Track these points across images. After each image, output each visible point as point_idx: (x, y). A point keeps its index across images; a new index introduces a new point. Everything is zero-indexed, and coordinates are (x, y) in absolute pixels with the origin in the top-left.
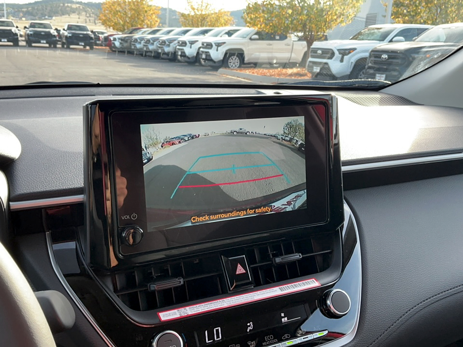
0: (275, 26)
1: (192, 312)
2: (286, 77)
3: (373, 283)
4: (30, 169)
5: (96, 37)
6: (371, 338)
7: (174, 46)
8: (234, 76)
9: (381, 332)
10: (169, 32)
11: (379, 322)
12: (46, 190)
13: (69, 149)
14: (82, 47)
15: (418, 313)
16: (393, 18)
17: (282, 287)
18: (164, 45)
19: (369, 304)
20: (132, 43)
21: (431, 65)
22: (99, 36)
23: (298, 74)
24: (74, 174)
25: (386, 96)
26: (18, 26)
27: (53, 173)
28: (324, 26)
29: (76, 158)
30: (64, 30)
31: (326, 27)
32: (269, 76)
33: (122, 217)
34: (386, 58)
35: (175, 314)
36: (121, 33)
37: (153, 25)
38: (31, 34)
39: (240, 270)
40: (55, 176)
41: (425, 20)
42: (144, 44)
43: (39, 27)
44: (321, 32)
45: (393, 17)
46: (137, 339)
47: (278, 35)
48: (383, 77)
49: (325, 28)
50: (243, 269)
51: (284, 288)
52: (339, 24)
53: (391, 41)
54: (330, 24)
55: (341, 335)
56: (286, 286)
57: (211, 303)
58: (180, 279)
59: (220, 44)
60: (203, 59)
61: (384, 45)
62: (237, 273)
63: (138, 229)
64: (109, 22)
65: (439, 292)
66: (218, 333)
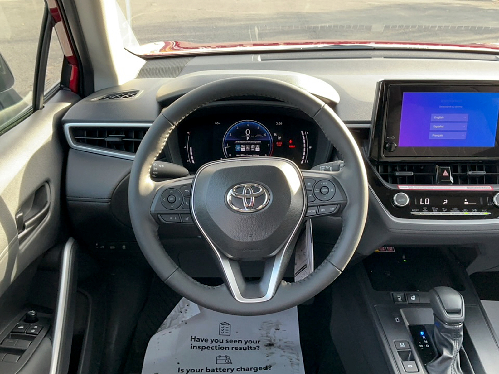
33: (387, 137)
50: (447, 174)
58: (412, 172)
62: (444, 175)
66: (427, 201)
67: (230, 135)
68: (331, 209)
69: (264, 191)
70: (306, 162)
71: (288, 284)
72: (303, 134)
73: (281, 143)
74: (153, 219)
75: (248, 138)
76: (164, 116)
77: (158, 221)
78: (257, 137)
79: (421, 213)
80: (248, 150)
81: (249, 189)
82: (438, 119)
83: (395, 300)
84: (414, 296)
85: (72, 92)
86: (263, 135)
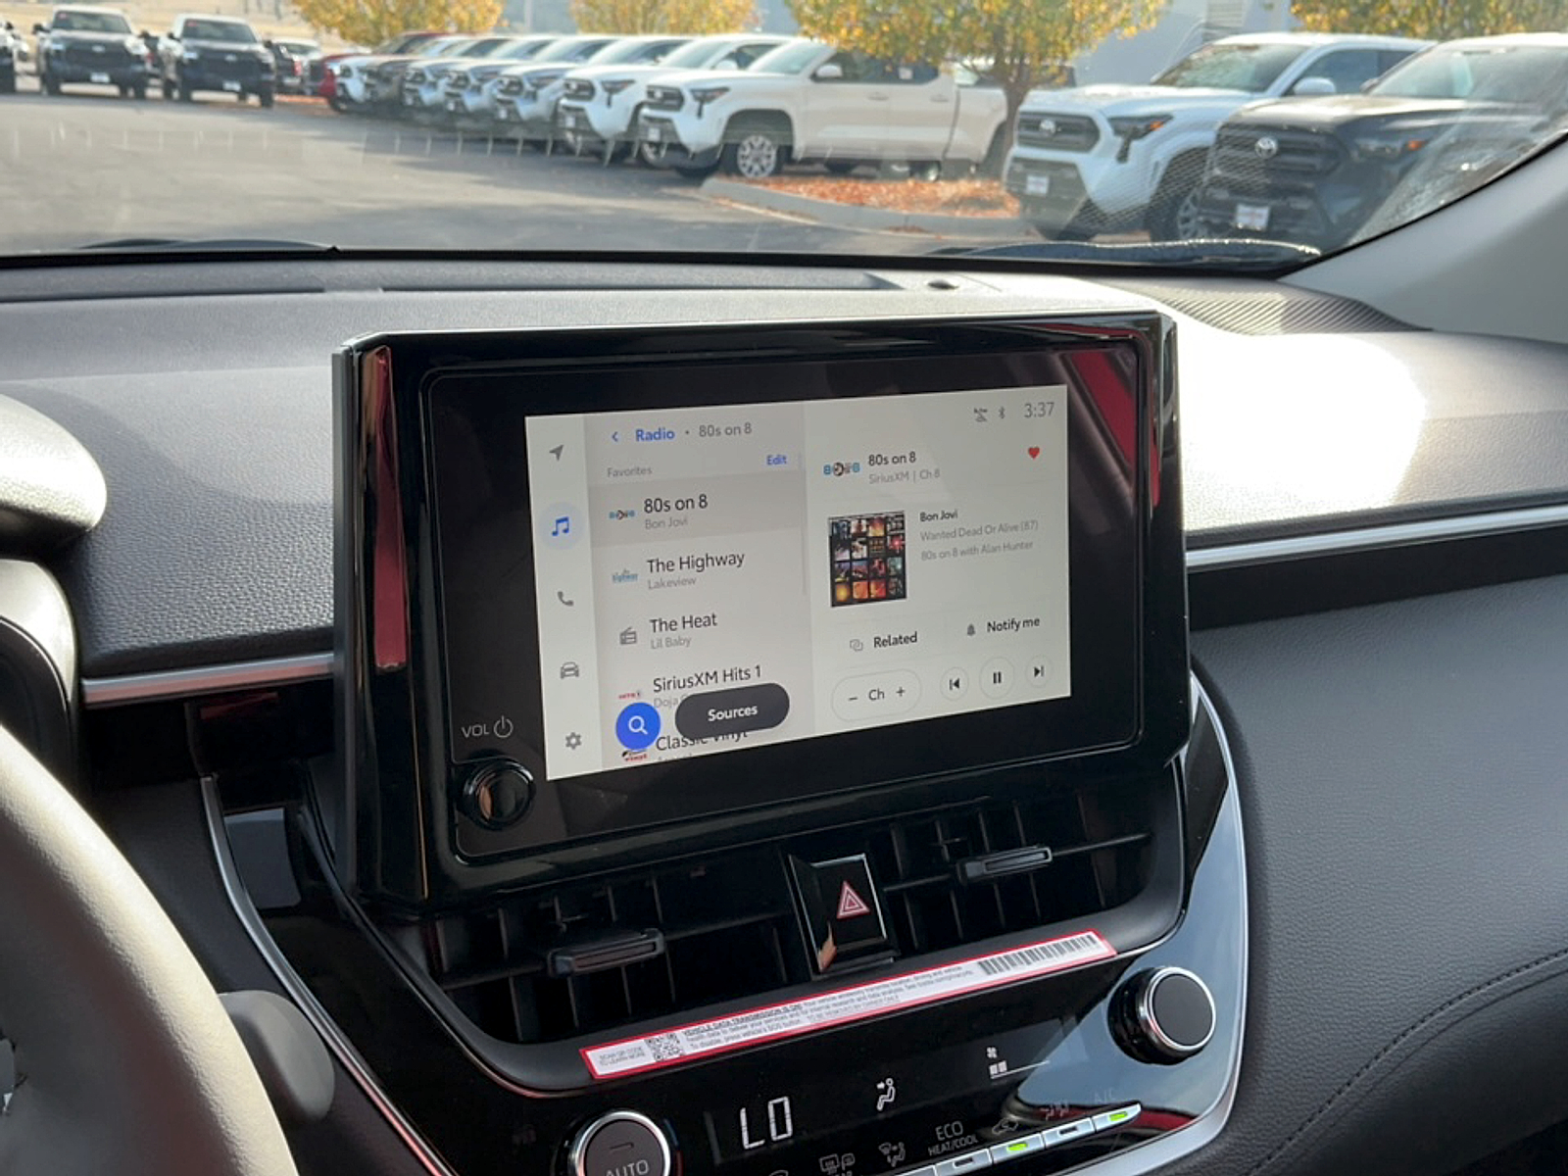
0: (900, 33)
1: (696, 1047)
2: (934, 210)
3: (1286, 942)
4: (144, 565)
5: (281, 63)
6: (1280, 1126)
7: (553, 98)
8: (756, 204)
9: (1314, 1107)
10: (534, 49)
11: (1306, 1075)
12: (205, 636)
13: (269, 491)
14: (233, 98)
15: (1432, 1041)
16: (1298, 12)
17: (988, 958)
18: (517, 93)
19: (1272, 1015)
20: (408, 86)
21: (1458, 196)
22: (292, 61)
23: (974, 201)
24: (295, 582)
25: (1305, 298)
26: (13, 22)
27: (222, 576)
28: (1064, 38)
29: (298, 526)
30: (171, 36)
31: (1072, 40)
32: (874, 207)
33: (463, 730)
34: (1270, 151)
35: (638, 1055)
36: (367, 50)
37: (478, 25)
38: (58, 52)
39: (851, 904)
40: (232, 587)
41: (1405, 20)
42: (450, 90)
43: (86, 28)
44: (1055, 57)
45: (1298, 7)
46: (516, 1139)
47: (907, 66)
48: (1260, 216)
49: (1067, 43)
50: (859, 901)
51: (996, 964)
52: (1117, 31)
53: (1289, 93)
54: (1084, 31)
55: (1181, 1119)
56: (1001, 955)
57: (757, 1015)
58: (654, 935)
59: (709, 94)
60: (651, 144)
61: (1267, 107)
62: (841, 914)
63: (516, 769)
64: (328, 11)
65: (1499, 973)
66: (782, 1119)
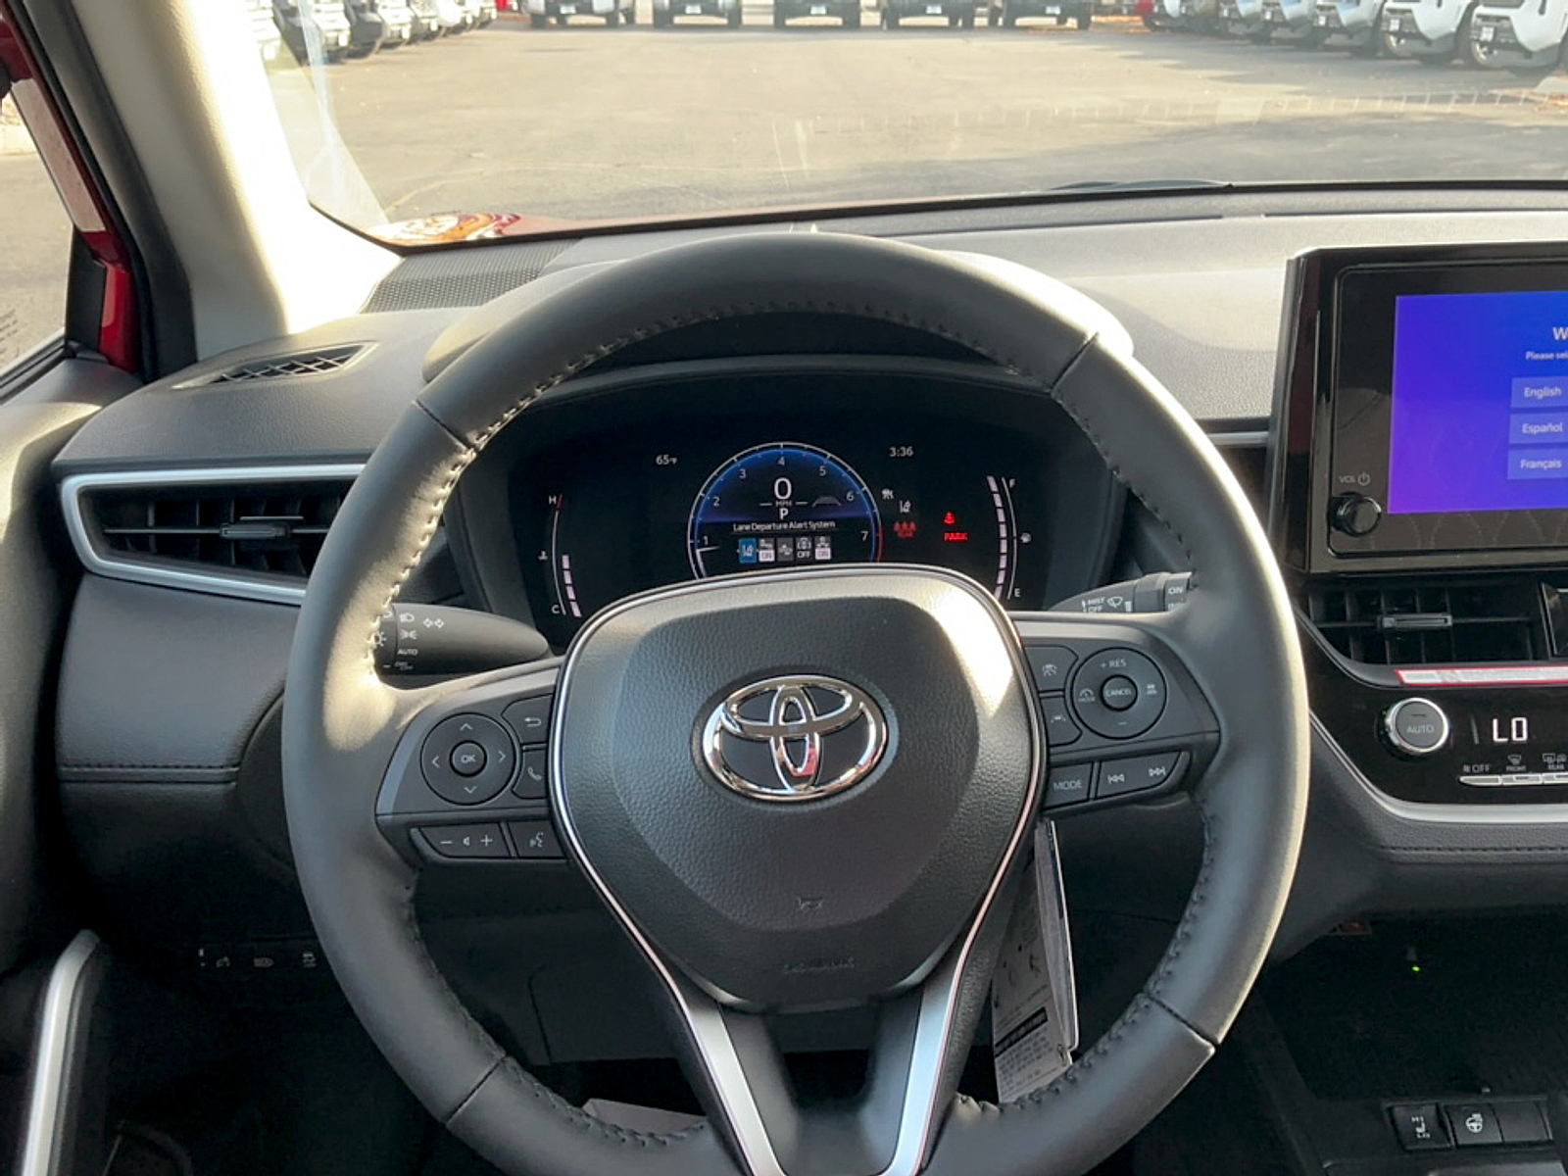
1: (1468, 679)
14: (1053, 21)
33: (1340, 478)
58: (1447, 616)
60: (1483, 44)
66: (1521, 729)
67: (716, 504)
68: (1152, 773)
69: (862, 705)
70: (1013, 592)
71: (983, 1108)
72: (994, 487)
73: (912, 525)
74: (389, 848)
75: (783, 513)
76: (426, 410)
77: (412, 859)
78: (818, 505)
79: (1500, 780)
80: (787, 556)
81: (797, 701)
82: (1540, 397)
83: (1400, 1139)
84: (1477, 1116)
85: (112, 368)
86: (843, 499)
